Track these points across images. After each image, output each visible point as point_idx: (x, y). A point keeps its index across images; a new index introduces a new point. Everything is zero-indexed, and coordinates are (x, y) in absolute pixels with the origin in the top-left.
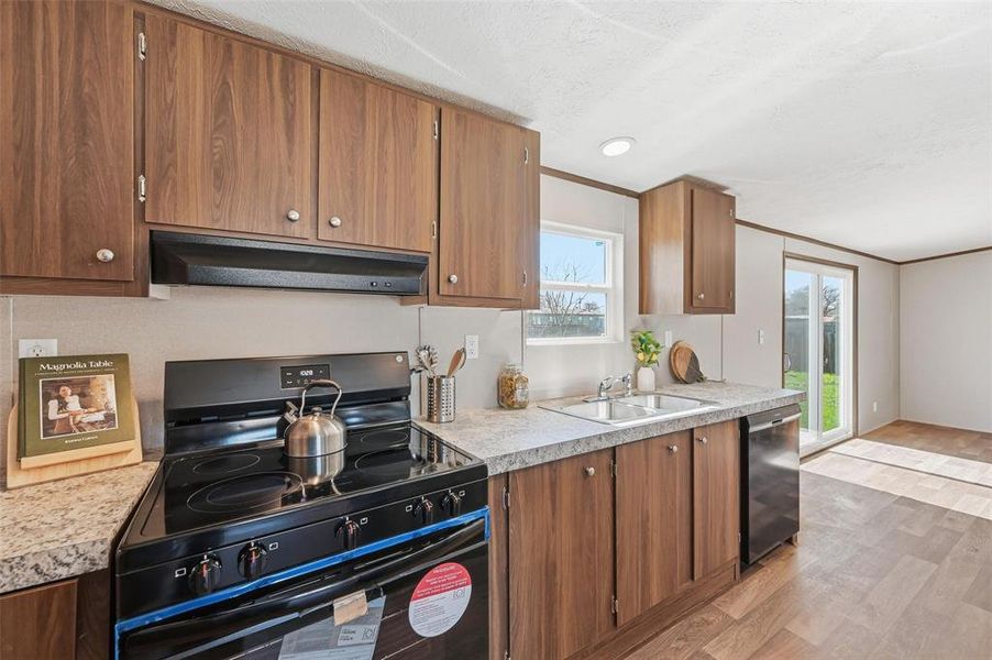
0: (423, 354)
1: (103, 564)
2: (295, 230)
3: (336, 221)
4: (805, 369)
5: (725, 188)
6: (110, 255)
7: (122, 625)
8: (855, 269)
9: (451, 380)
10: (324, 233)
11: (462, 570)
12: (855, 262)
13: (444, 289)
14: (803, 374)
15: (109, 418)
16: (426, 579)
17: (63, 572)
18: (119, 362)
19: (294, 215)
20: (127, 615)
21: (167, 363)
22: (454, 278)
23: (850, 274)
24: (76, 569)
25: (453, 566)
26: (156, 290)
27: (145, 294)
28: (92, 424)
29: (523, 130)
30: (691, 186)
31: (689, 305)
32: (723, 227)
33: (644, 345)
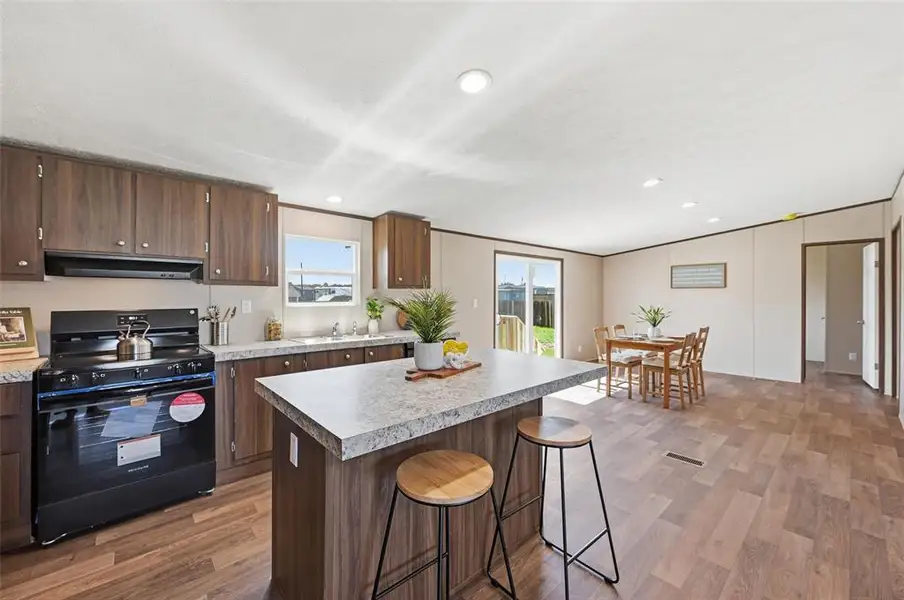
0: (211, 310)
1: (31, 379)
2: (123, 250)
3: (146, 245)
4: (553, 327)
5: (424, 217)
6: (25, 263)
7: (41, 396)
8: (562, 260)
9: (226, 324)
10: (139, 251)
11: (200, 397)
12: (559, 255)
13: (212, 276)
14: (550, 329)
15: (22, 336)
16: (179, 397)
17: (14, 380)
18: (26, 312)
19: (122, 243)
20: (43, 391)
21: (52, 313)
22: (218, 271)
23: (559, 263)
24: (19, 380)
25: (194, 395)
26: (46, 278)
27: (42, 280)
28: (13, 339)
29: (267, 194)
30: (394, 217)
31: (392, 284)
32: (419, 239)
33: (372, 307)
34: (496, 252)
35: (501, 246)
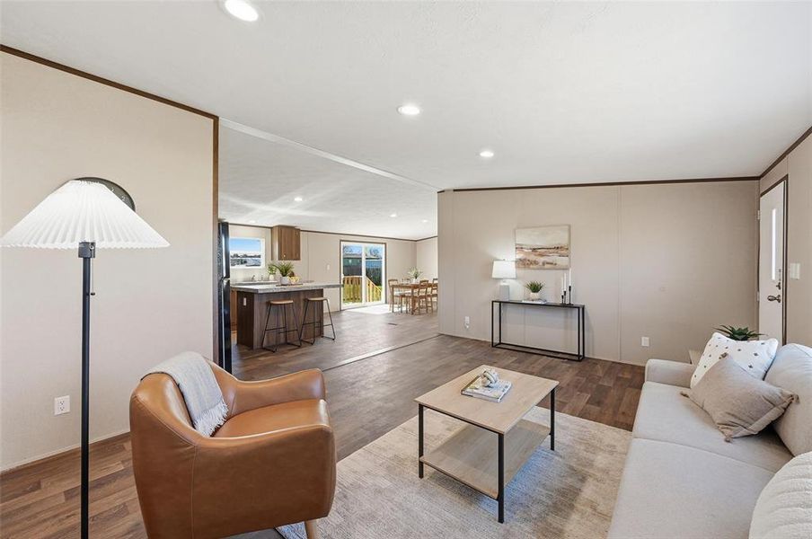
5: (296, 227)
8: (385, 244)
12: (385, 241)
23: (384, 246)
30: (281, 227)
31: (280, 258)
32: (294, 236)
33: (271, 269)
34: (341, 241)
35: (343, 238)
